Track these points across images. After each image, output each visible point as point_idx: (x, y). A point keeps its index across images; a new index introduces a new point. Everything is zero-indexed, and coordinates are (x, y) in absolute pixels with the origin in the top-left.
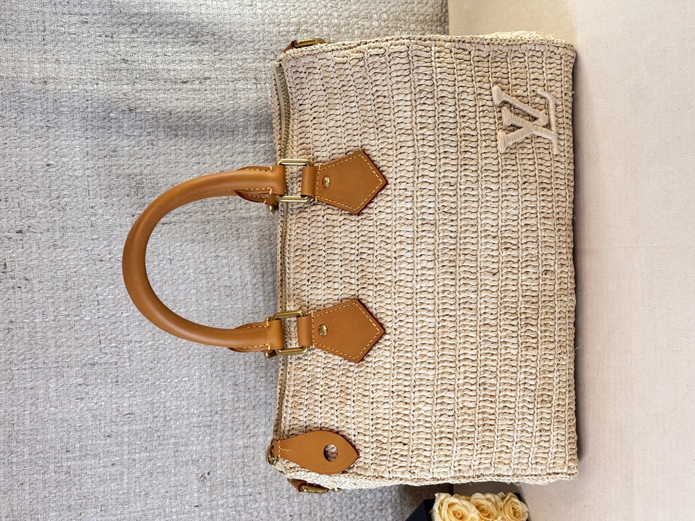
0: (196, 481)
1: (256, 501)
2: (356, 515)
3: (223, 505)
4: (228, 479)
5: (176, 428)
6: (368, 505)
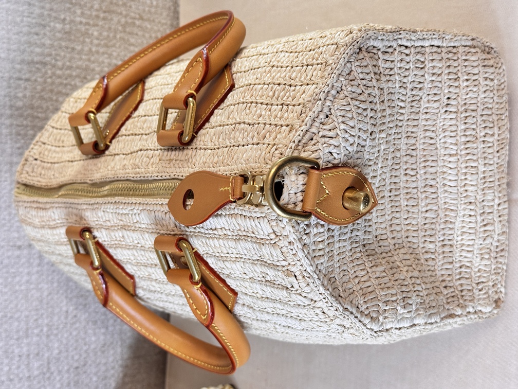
2: (81, 355)
6: (93, 346)
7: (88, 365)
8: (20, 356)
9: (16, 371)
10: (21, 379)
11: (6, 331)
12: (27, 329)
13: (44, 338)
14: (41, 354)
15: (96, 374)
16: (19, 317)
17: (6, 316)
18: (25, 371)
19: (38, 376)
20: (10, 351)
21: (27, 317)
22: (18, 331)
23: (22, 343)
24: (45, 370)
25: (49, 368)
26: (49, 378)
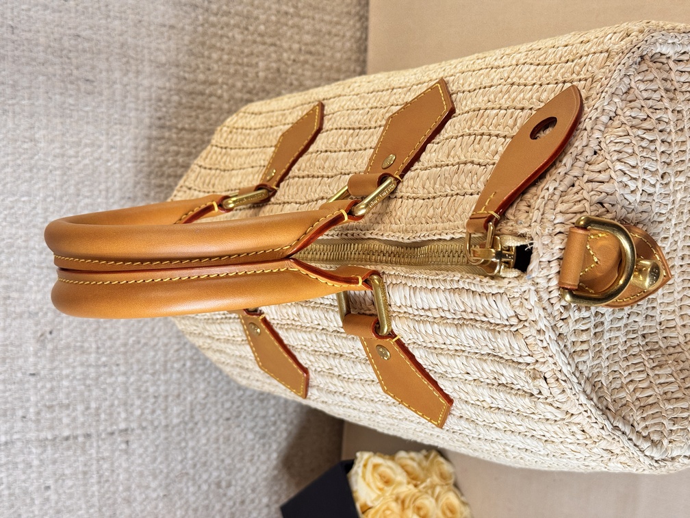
0: (33, 341)
1: (111, 374)
3: (67, 376)
4: (77, 342)
5: (9, 266)
7: (242, 417)
8: (155, 397)
9: (149, 417)
10: (156, 427)
11: (138, 361)
12: (166, 362)
13: (186, 376)
14: (182, 397)
15: (252, 429)
16: (155, 345)
17: (139, 342)
18: (162, 418)
19: (178, 425)
20: (143, 389)
21: (166, 345)
22: (154, 364)
23: (159, 379)
24: (187, 419)
25: (192, 417)
26: (192, 430)
